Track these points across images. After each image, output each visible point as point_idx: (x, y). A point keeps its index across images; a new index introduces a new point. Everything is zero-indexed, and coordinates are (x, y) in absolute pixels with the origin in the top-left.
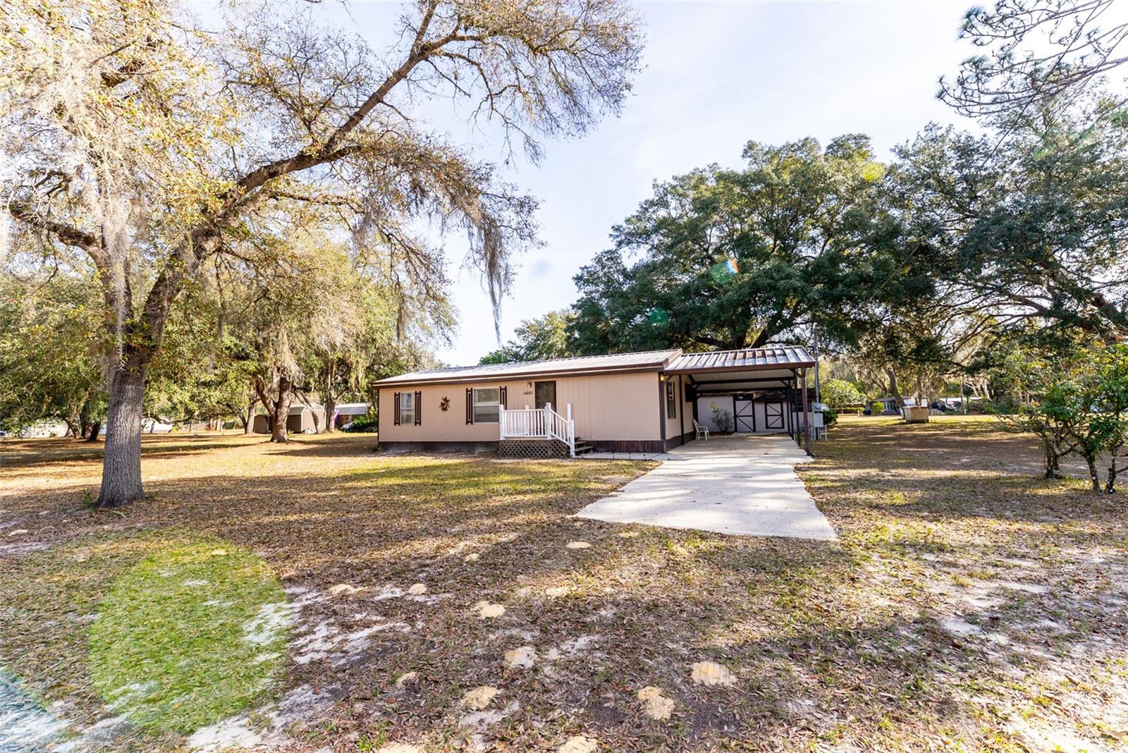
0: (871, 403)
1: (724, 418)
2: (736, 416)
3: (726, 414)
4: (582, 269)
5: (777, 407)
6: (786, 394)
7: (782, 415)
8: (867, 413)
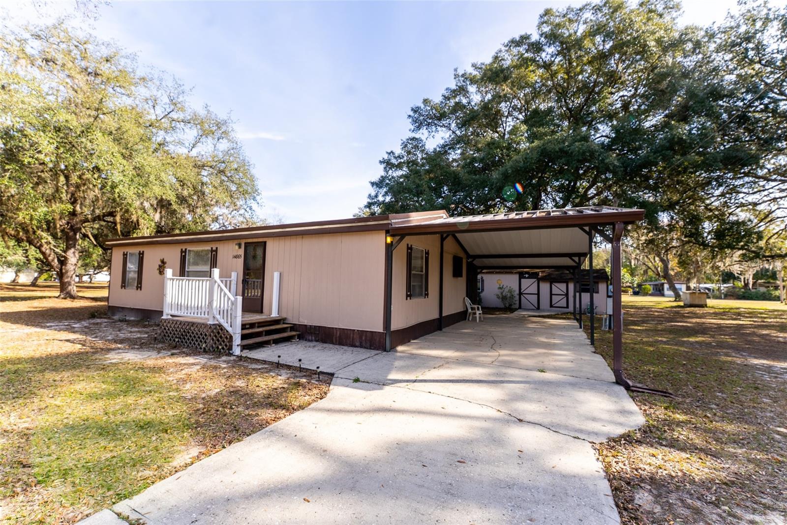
0: (639, 285)
1: (509, 295)
2: (520, 294)
3: (510, 291)
4: (389, 154)
5: (563, 286)
6: (573, 274)
7: (567, 295)
8: (636, 293)
